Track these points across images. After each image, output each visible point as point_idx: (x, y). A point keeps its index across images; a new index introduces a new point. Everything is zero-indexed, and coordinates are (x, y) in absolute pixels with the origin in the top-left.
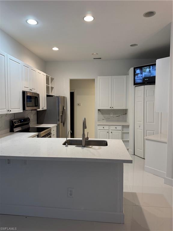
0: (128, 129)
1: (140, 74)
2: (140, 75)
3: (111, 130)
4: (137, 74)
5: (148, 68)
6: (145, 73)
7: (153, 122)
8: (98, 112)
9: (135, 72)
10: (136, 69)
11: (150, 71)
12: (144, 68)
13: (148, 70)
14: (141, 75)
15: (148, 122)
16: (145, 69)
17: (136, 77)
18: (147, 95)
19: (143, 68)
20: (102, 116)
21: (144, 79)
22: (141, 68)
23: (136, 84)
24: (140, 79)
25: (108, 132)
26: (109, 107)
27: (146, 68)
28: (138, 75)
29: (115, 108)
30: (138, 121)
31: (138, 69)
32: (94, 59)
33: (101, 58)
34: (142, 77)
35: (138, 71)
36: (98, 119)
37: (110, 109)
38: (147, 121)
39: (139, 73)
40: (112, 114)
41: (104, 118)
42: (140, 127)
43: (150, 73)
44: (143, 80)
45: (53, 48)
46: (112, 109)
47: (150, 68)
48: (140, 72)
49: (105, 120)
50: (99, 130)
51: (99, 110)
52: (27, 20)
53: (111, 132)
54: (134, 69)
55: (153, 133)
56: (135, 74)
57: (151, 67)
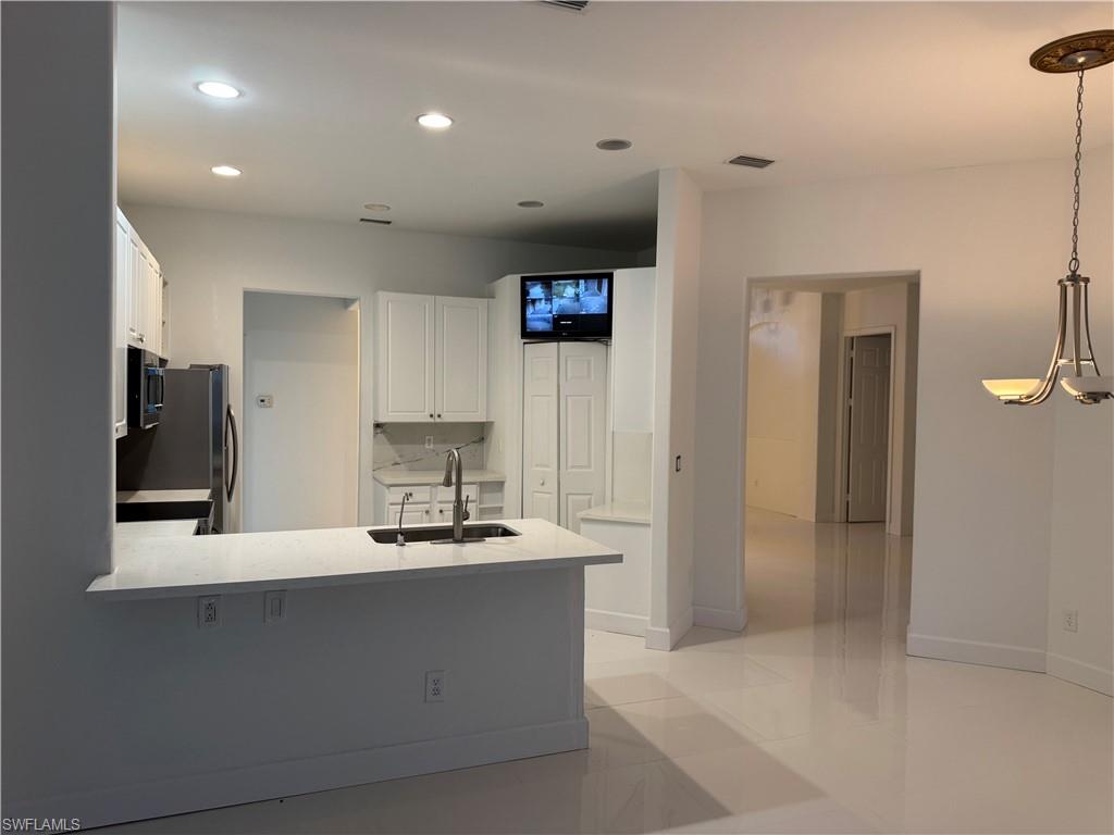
0: (499, 494)
1: (543, 301)
2: (542, 306)
3: (440, 502)
4: (534, 301)
5: (569, 284)
6: (563, 302)
7: (589, 467)
8: (376, 434)
9: (524, 292)
10: (528, 283)
11: (577, 295)
12: (559, 284)
13: (570, 291)
14: (549, 307)
15: (573, 467)
16: (561, 288)
17: (530, 310)
18: (569, 375)
19: (554, 283)
20: (390, 451)
21: (557, 320)
22: (547, 282)
23: (529, 335)
24: (545, 320)
25: (427, 512)
26: (427, 413)
27: (565, 285)
28: (537, 304)
29: (448, 418)
30: (537, 466)
31: (535, 285)
32: (362, 220)
33: (389, 223)
34: (550, 312)
35: (536, 291)
36: (374, 462)
37: (432, 420)
38: (570, 464)
39: (541, 299)
40: (429, 440)
41: (401, 456)
42: (543, 484)
43: (576, 304)
44: (554, 324)
45: (216, 166)
46: (438, 420)
47: (578, 285)
48: (542, 296)
49: (402, 466)
50: (392, 504)
51: (377, 426)
52: (201, 83)
53: (441, 511)
54: (524, 280)
55: (590, 501)
56: (525, 301)
57: (582, 282)
